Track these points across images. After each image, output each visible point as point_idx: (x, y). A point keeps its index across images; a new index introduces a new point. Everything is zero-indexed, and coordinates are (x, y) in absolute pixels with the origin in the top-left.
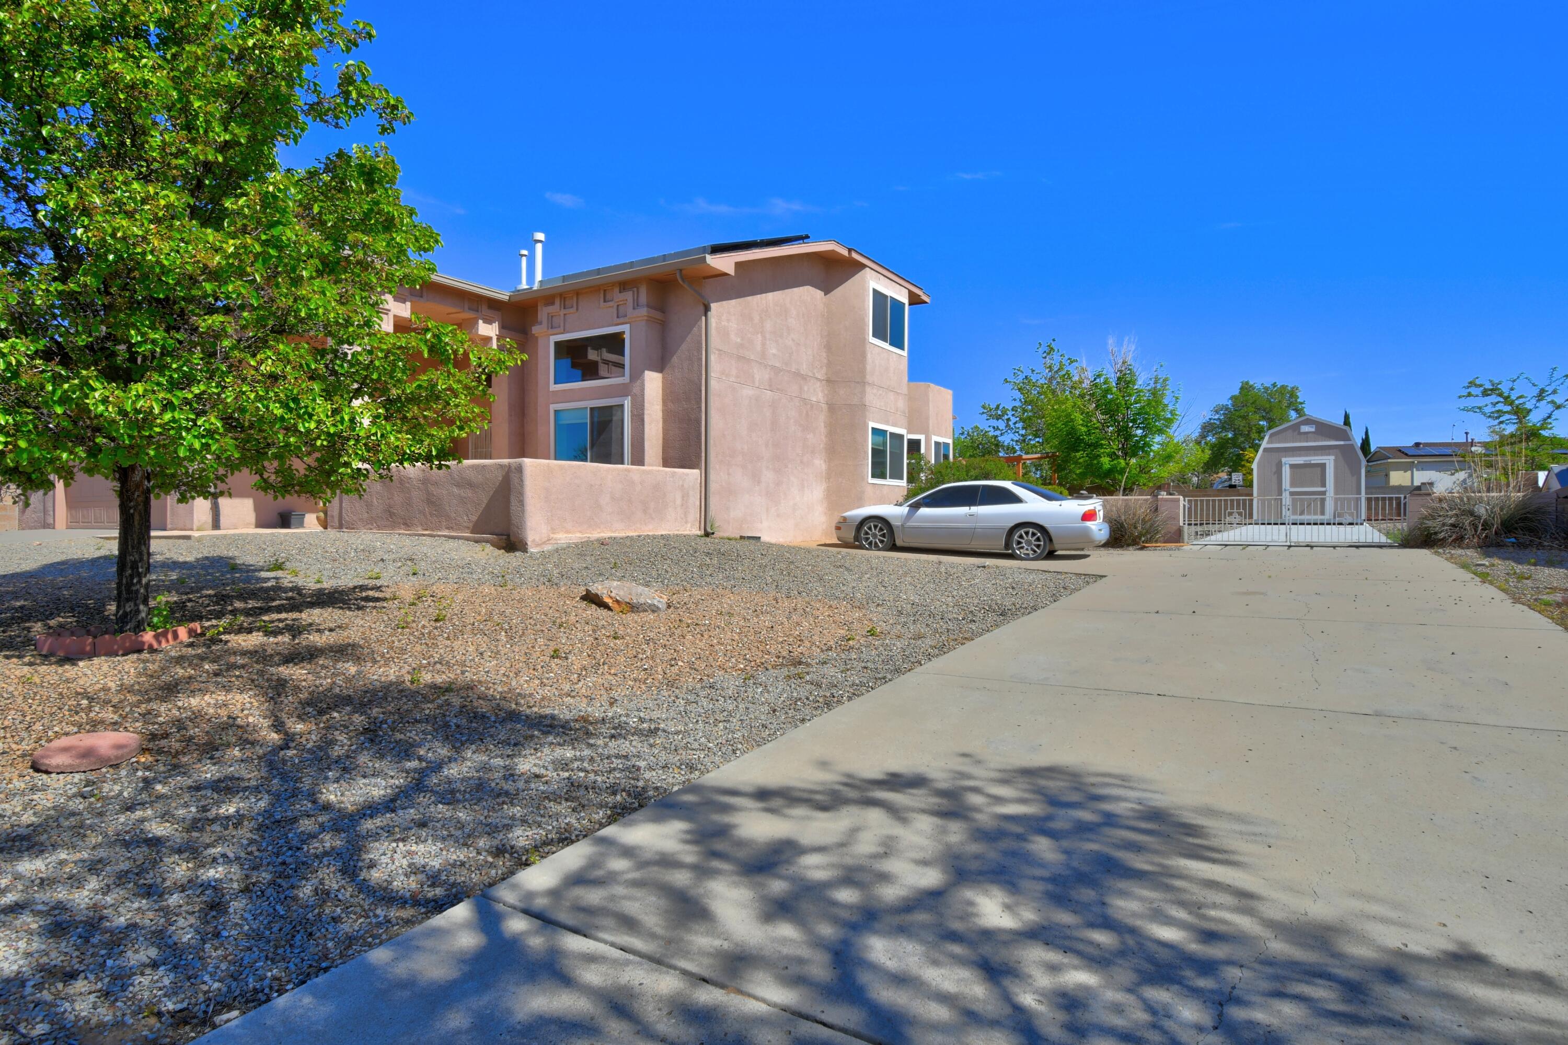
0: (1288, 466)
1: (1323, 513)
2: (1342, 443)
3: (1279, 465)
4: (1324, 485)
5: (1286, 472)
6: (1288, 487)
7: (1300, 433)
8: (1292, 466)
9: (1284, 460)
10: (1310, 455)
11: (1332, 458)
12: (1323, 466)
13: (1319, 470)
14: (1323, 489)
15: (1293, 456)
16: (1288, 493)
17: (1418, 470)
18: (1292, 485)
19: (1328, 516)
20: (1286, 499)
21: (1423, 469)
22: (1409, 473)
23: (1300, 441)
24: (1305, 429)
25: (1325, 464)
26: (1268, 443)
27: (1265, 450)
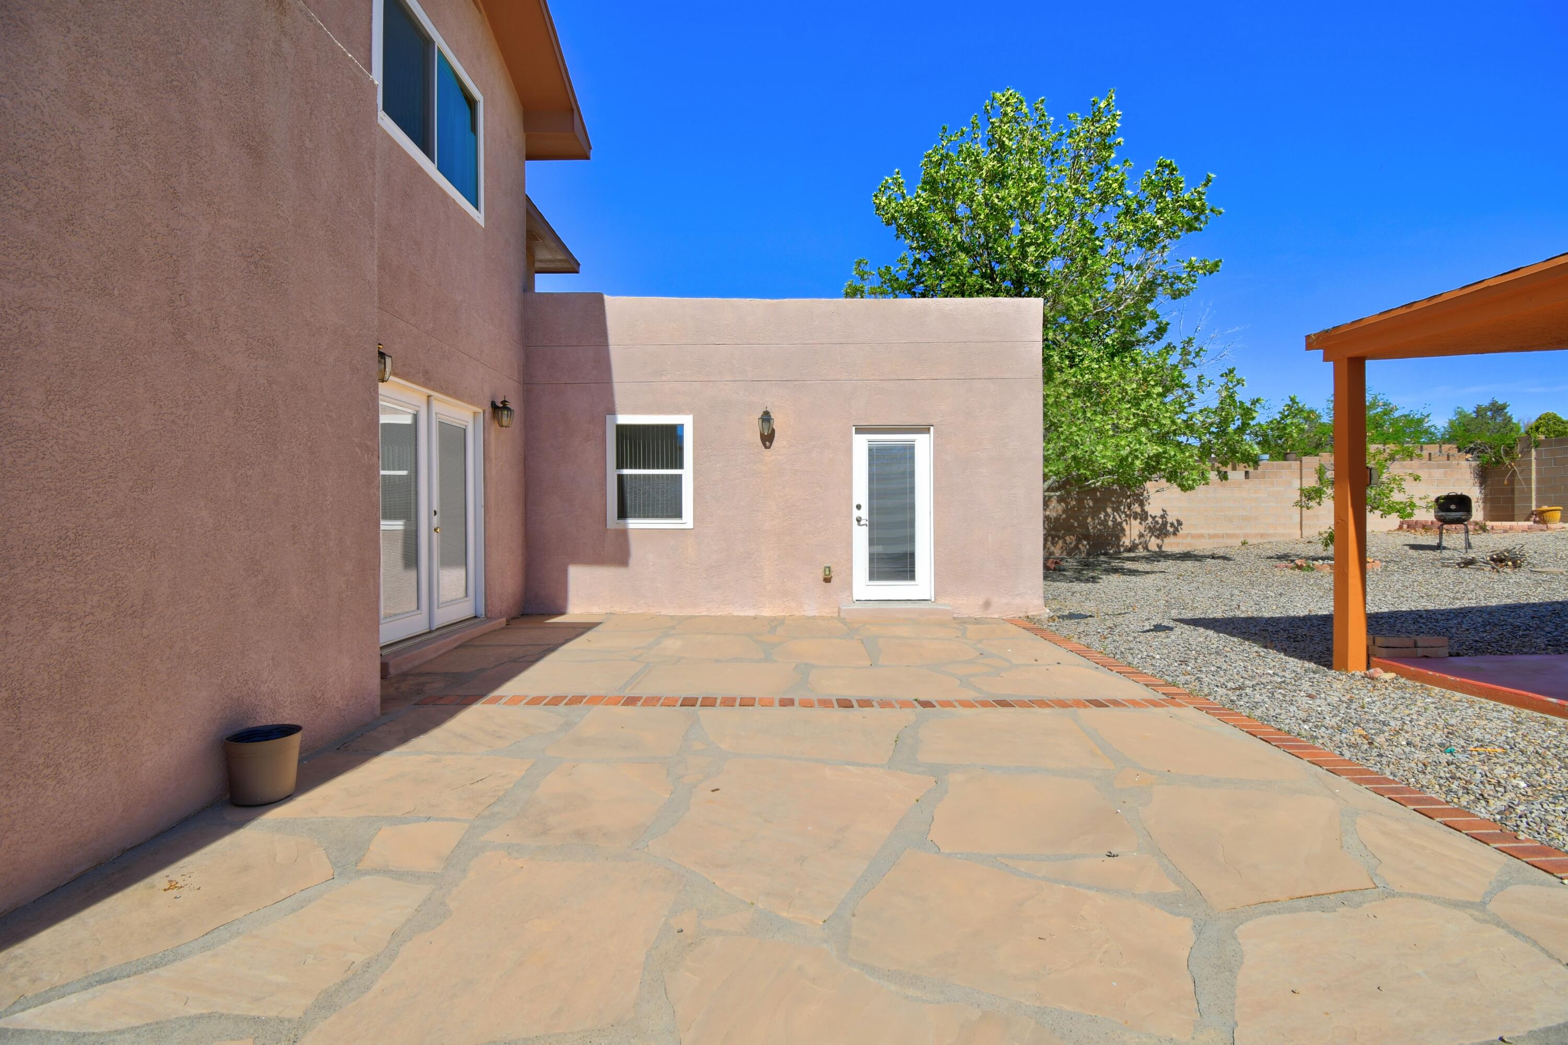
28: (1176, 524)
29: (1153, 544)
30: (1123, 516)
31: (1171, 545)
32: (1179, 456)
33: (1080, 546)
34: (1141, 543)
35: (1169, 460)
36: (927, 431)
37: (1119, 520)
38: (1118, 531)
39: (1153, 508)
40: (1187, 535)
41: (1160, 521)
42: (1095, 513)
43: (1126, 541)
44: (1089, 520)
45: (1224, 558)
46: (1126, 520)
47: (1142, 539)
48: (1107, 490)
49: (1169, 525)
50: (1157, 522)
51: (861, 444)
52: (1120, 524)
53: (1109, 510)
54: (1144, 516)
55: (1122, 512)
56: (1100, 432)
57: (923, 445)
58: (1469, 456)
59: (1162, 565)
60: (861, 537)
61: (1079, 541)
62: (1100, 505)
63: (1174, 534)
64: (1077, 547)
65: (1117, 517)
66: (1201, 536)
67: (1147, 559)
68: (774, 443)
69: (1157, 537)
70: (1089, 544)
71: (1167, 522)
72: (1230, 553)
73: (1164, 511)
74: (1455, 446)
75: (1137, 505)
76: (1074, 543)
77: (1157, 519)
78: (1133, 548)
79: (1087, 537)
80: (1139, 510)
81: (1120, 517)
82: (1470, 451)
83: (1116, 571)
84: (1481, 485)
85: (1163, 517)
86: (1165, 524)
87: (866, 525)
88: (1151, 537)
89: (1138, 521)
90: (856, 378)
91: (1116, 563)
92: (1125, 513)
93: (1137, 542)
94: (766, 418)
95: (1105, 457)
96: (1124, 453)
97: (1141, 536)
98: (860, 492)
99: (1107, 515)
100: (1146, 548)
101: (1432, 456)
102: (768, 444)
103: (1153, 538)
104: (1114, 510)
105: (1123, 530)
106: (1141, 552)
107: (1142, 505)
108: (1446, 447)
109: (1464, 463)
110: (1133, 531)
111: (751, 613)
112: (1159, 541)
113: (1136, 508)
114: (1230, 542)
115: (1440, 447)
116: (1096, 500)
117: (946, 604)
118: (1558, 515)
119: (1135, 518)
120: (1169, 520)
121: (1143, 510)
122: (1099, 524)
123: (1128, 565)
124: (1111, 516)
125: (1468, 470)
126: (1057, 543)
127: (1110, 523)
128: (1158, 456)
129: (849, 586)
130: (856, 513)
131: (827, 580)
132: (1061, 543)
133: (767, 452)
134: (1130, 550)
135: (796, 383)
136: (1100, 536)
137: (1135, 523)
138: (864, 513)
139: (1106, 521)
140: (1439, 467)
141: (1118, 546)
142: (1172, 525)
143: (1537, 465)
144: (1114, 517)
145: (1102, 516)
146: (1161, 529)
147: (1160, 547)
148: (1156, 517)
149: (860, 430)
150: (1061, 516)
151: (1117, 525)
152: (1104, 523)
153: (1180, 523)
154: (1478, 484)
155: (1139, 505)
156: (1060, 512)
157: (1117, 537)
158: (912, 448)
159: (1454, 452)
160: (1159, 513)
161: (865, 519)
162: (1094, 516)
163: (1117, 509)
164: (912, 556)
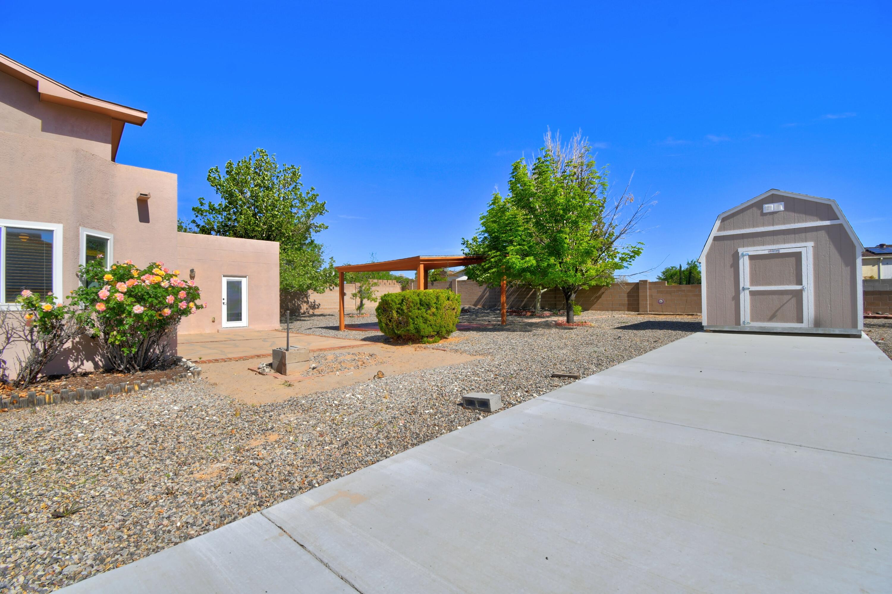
0: (746, 258)
1: (800, 320)
2: (827, 223)
3: (736, 257)
4: (799, 282)
5: (745, 265)
6: (747, 285)
7: (763, 214)
8: (752, 258)
9: (741, 250)
10: (778, 243)
11: (811, 244)
12: (798, 256)
13: (793, 260)
14: (798, 287)
15: (754, 245)
16: (747, 292)
17: (883, 264)
18: (753, 282)
19: (806, 324)
20: (745, 299)
21: (887, 264)
22: (876, 267)
23: (763, 225)
24: (770, 207)
25: (800, 253)
26: (720, 229)
27: (716, 239)
29: (311, 312)
31: (317, 312)
32: (316, 284)
34: (307, 311)
35: (314, 285)
36: (246, 277)
38: (299, 307)
39: (311, 300)
40: (322, 308)
42: (291, 301)
43: (302, 311)
45: (332, 315)
46: (302, 304)
48: (295, 293)
50: (312, 304)
51: (225, 280)
53: (296, 300)
54: (307, 302)
56: (293, 276)
57: (244, 282)
59: (313, 318)
60: (224, 308)
62: (293, 298)
63: (318, 308)
65: (299, 302)
66: (326, 309)
67: (309, 316)
68: (195, 279)
69: (312, 309)
72: (334, 314)
75: (305, 298)
78: (304, 313)
80: (306, 300)
82: (400, 282)
83: (298, 320)
86: (315, 305)
88: (310, 309)
90: (223, 260)
91: (298, 318)
92: (301, 301)
93: (305, 311)
94: (192, 271)
95: (295, 284)
96: (301, 283)
97: (307, 309)
98: (224, 295)
99: (295, 302)
100: (308, 313)
102: (193, 279)
105: (301, 307)
106: (307, 314)
107: (307, 298)
108: (394, 281)
109: (398, 286)
110: (304, 307)
111: (186, 333)
114: (334, 310)
116: (291, 296)
117: (251, 327)
119: (305, 303)
120: (316, 303)
123: (303, 318)
124: (297, 302)
125: (399, 288)
127: (297, 305)
128: (311, 284)
129: (221, 323)
130: (223, 301)
131: (213, 322)
135: (203, 261)
137: (305, 305)
138: (225, 301)
139: (295, 304)
141: (299, 313)
142: (317, 305)
146: (314, 307)
147: (313, 312)
149: (224, 276)
151: (299, 305)
152: (294, 305)
153: (319, 304)
157: (299, 310)
158: (241, 282)
159: (396, 283)
160: (313, 301)
161: (225, 304)
162: (291, 302)
163: (298, 300)
164: (241, 313)
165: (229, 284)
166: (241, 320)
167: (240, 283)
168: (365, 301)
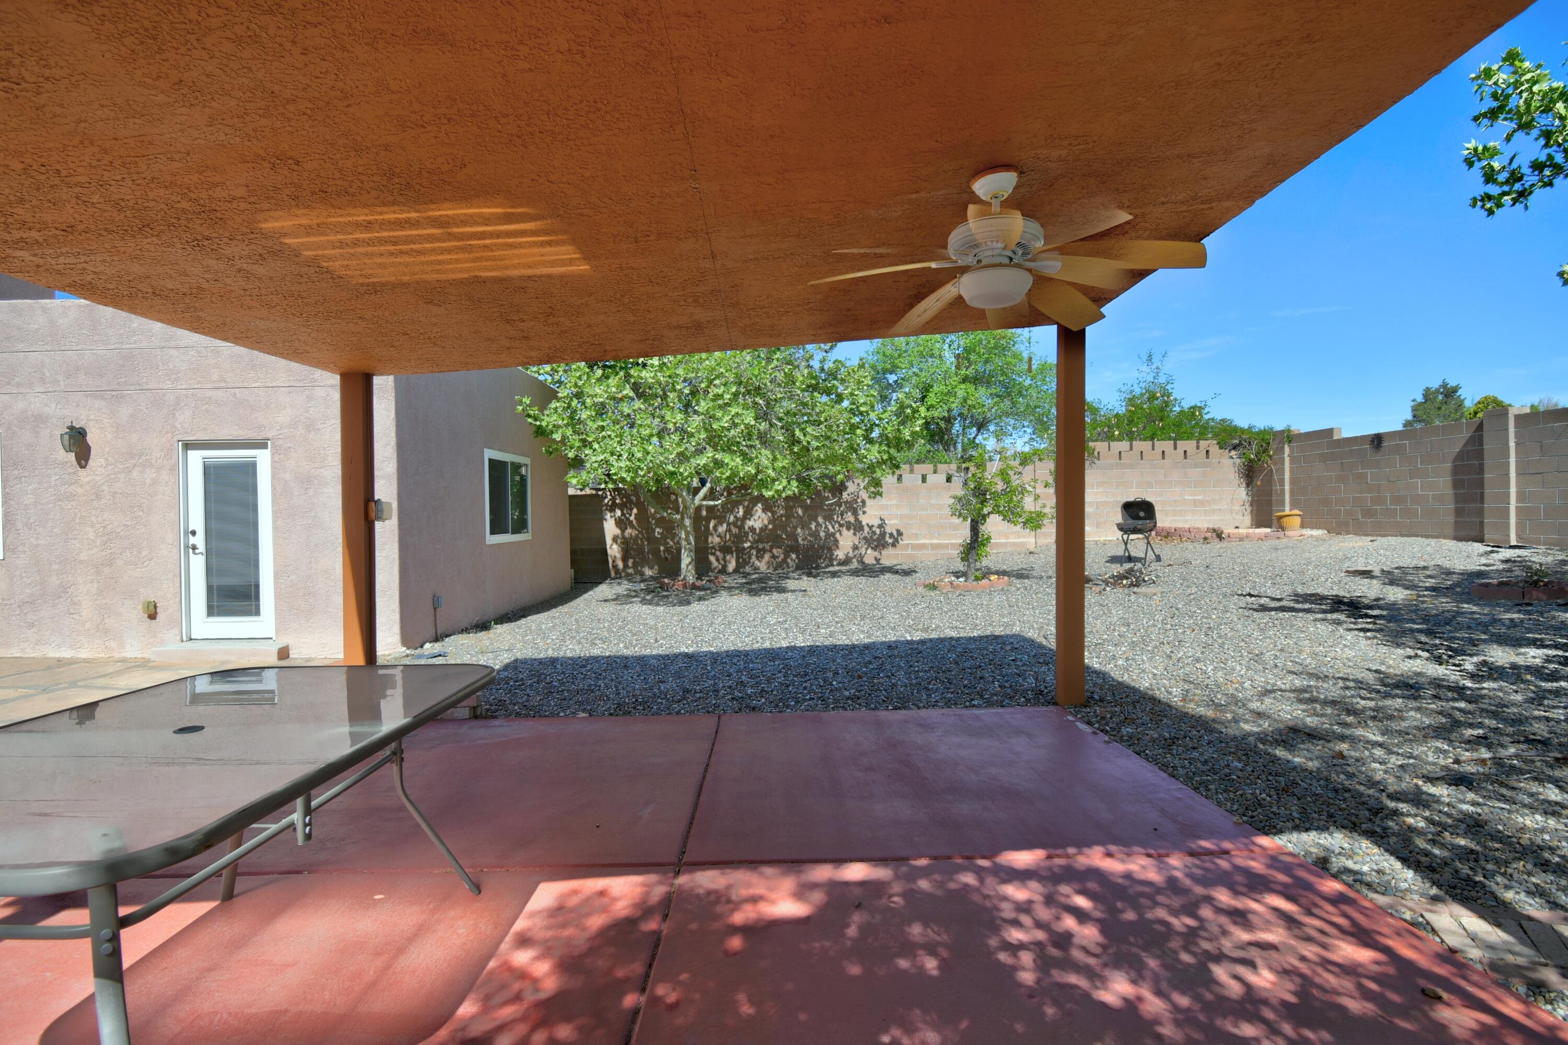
28: (895, 534)
29: (870, 556)
30: (837, 526)
31: (889, 557)
33: (789, 560)
34: (855, 556)
36: (267, 445)
37: (832, 530)
38: (832, 543)
39: (870, 516)
40: (908, 545)
41: (878, 532)
42: (805, 523)
43: (840, 554)
44: (799, 530)
46: (839, 531)
47: (856, 552)
49: (888, 536)
50: (874, 533)
51: (196, 462)
52: (833, 535)
53: (820, 520)
54: (857, 527)
55: (835, 522)
57: (263, 459)
58: (1233, 453)
60: (197, 568)
61: (787, 556)
62: (809, 514)
63: (894, 545)
64: (784, 561)
65: (830, 527)
66: (921, 547)
67: (863, 573)
68: (91, 462)
69: (874, 549)
70: (798, 557)
71: (885, 533)
73: (881, 519)
74: (1215, 442)
75: (849, 514)
76: (782, 556)
77: (874, 529)
78: (847, 561)
79: (795, 548)
80: (852, 519)
81: (833, 527)
82: (1235, 448)
84: (1248, 485)
85: (880, 526)
86: (883, 534)
87: (202, 553)
88: (867, 549)
89: (852, 531)
90: (179, 387)
92: (839, 523)
93: (851, 555)
94: (75, 432)
97: (855, 548)
98: (196, 517)
99: (818, 525)
100: (861, 561)
101: (1188, 454)
102: (83, 462)
103: (869, 551)
104: (825, 518)
105: (836, 541)
106: (855, 566)
107: (855, 513)
108: (1204, 443)
109: (1227, 462)
110: (846, 542)
112: (876, 554)
113: (850, 517)
115: (1198, 443)
117: (285, 641)
118: (1298, 520)
119: (848, 529)
120: (888, 530)
121: (857, 519)
122: (809, 535)
123: (841, 578)
124: (822, 526)
125: (1232, 470)
126: (762, 557)
127: (822, 534)
129: (183, 623)
130: (190, 540)
131: (153, 616)
132: (767, 557)
133: (82, 472)
134: (841, 563)
135: (114, 393)
136: (811, 547)
137: (849, 534)
138: (200, 540)
139: (817, 531)
140: (1196, 466)
141: (831, 560)
142: (891, 535)
143: (1291, 463)
144: (826, 527)
145: (813, 526)
146: (879, 540)
147: (877, 560)
148: (873, 526)
149: (193, 445)
150: (766, 526)
151: (830, 536)
152: (815, 535)
153: (900, 533)
154: (1244, 485)
155: (853, 514)
156: (766, 522)
157: (830, 550)
158: (254, 465)
159: (1215, 449)
160: (876, 522)
161: (201, 548)
162: (805, 526)
163: (829, 518)
164: (257, 586)
165: (209, 471)
166: (257, 613)
167: (250, 468)
168: (994, 526)
